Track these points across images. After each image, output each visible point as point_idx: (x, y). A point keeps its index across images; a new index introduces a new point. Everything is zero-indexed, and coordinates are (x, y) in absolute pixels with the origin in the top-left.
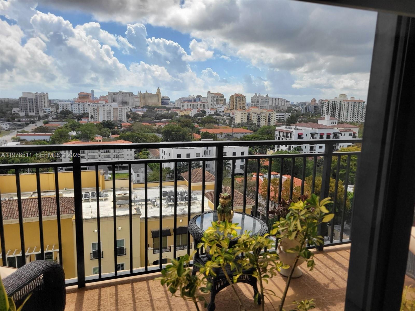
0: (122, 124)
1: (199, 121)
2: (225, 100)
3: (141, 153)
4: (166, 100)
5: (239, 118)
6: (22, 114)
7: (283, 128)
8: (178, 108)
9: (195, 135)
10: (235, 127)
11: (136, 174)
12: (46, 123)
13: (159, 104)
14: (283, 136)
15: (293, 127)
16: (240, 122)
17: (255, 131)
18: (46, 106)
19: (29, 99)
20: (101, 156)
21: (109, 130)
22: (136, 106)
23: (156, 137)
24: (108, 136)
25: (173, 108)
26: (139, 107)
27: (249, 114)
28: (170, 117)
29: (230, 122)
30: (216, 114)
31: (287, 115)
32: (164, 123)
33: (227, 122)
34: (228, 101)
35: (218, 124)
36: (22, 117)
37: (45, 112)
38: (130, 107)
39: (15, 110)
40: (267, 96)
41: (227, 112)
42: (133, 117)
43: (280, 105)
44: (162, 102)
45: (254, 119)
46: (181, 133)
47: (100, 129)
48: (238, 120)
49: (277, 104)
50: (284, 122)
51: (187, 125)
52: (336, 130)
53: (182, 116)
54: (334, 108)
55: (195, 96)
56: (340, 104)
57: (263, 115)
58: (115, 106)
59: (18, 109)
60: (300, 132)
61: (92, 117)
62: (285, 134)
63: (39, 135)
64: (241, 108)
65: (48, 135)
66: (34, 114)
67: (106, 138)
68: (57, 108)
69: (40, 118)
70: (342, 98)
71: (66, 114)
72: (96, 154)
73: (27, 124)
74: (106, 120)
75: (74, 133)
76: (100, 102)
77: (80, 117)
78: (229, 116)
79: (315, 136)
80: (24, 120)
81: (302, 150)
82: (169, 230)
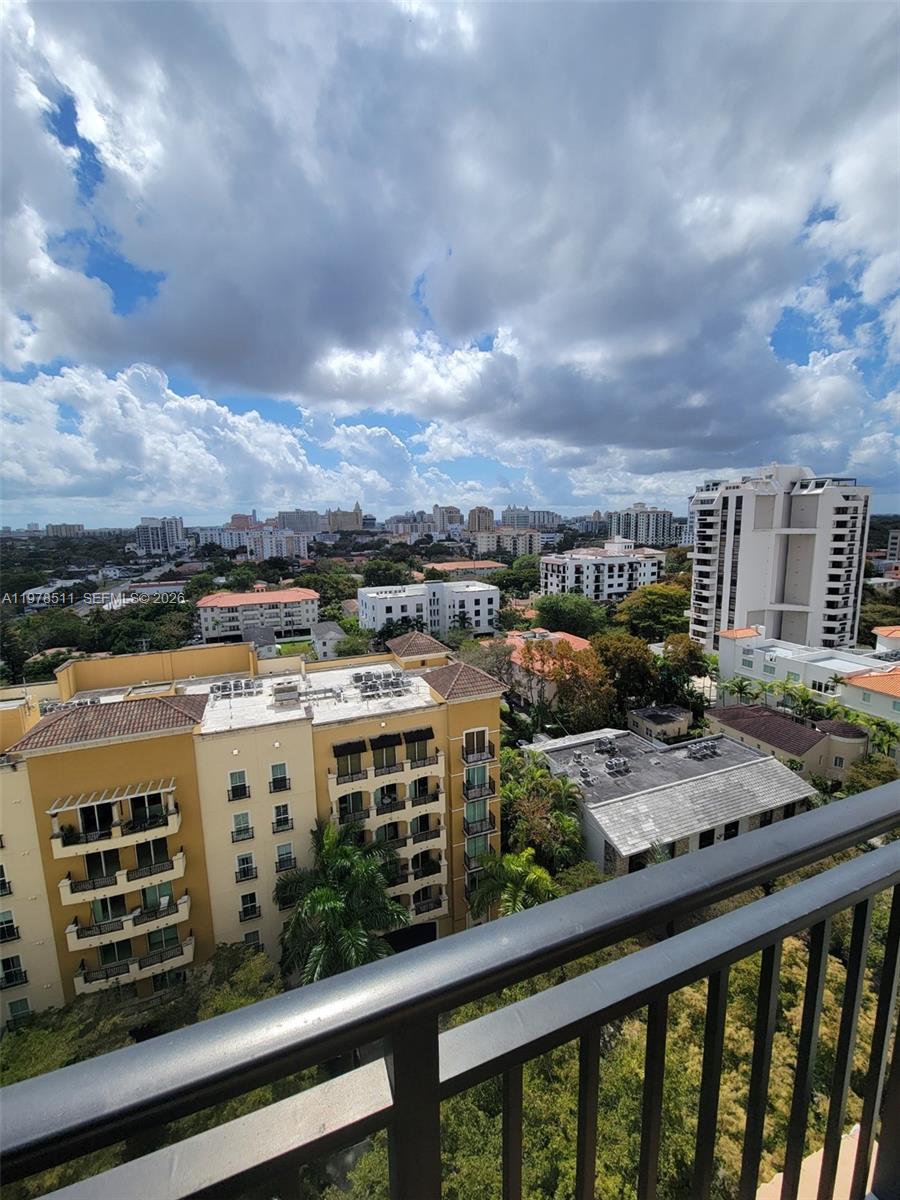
0: (301, 561)
1: (423, 552)
2: (462, 517)
3: (329, 607)
4: (369, 521)
5: (484, 544)
6: (141, 552)
7: (552, 558)
8: (389, 532)
9: (415, 573)
10: (477, 559)
11: (321, 642)
12: (177, 565)
13: (359, 527)
14: (553, 571)
15: (567, 555)
16: (486, 551)
17: (510, 564)
18: (180, 537)
19: (152, 529)
20: (265, 616)
21: (280, 573)
22: (323, 533)
23: (352, 580)
24: (277, 582)
25: (382, 533)
26: (327, 533)
27: (499, 537)
28: (378, 545)
29: (471, 553)
30: (449, 539)
31: (558, 537)
32: (367, 556)
33: (466, 550)
34: (466, 518)
35: (451, 554)
36: (141, 558)
37: (177, 548)
38: (314, 533)
39: (130, 546)
40: (527, 509)
41: (466, 535)
42: (318, 549)
43: (546, 522)
44: (364, 523)
45: (508, 545)
46: (392, 571)
47: (264, 571)
48: (482, 548)
49: (542, 520)
50: (554, 547)
51: (402, 559)
52: (632, 558)
53: (395, 545)
54: (628, 525)
55: (415, 512)
56: (637, 517)
57: (520, 538)
58: (289, 533)
59: (135, 545)
60: (578, 563)
61: (252, 553)
62: (555, 568)
63: (166, 585)
64: (487, 529)
65: (180, 584)
66: (160, 552)
67: (274, 585)
68: (198, 542)
69: (170, 558)
70: (639, 509)
71: (210, 550)
72: (257, 612)
73: (148, 569)
74: (275, 555)
75: (222, 580)
76: (265, 528)
77: (233, 554)
78: (468, 542)
79: (602, 568)
80: (144, 561)
81: (582, 592)
82: (364, 741)
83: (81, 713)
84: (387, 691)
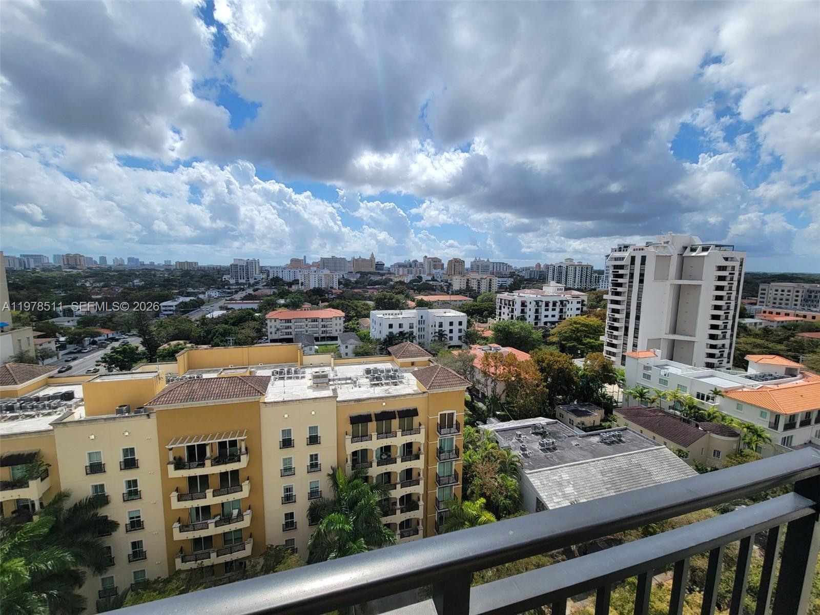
0: (334, 291)
1: (415, 288)
2: (443, 265)
3: (350, 323)
4: (380, 266)
5: (458, 283)
6: (232, 281)
7: (505, 295)
8: (393, 274)
9: (409, 302)
10: (452, 294)
11: (344, 346)
12: (255, 290)
13: (373, 270)
14: (505, 304)
15: (516, 293)
16: (459, 289)
17: (475, 298)
18: (257, 272)
19: (240, 266)
20: (308, 326)
21: (319, 298)
22: (349, 272)
23: (367, 305)
24: (317, 304)
25: (388, 274)
26: (352, 272)
27: (468, 280)
28: (385, 283)
29: (448, 290)
30: (433, 280)
31: (510, 281)
32: (377, 289)
33: (445, 288)
34: (446, 266)
35: (435, 290)
36: (232, 285)
37: (255, 279)
38: (343, 273)
39: (226, 277)
40: (488, 261)
41: (446, 277)
42: (345, 283)
43: (501, 270)
44: (376, 267)
45: (474, 285)
46: (393, 300)
47: (310, 297)
48: (456, 287)
49: (498, 269)
50: (507, 288)
51: (401, 292)
52: (562, 298)
53: (397, 282)
54: (560, 273)
55: (411, 261)
56: (567, 269)
57: (483, 281)
58: (327, 272)
59: (229, 276)
60: (523, 299)
61: (302, 284)
62: (507, 302)
63: (247, 303)
64: (460, 273)
65: (256, 303)
66: (243, 281)
67: (315, 306)
68: (268, 276)
69: (250, 286)
70: (569, 263)
71: (276, 282)
72: (303, 324)
73: (236, 292)
74: (317, 286)
75: (282, 301)
76: (312, 268)
77: (290, 284)
78: (447, 282)
79: (540, 303)
80: (234, 287)
81: (526, 320)
82: (371, 415)
83: (191, 384)
84: (388, 381)
